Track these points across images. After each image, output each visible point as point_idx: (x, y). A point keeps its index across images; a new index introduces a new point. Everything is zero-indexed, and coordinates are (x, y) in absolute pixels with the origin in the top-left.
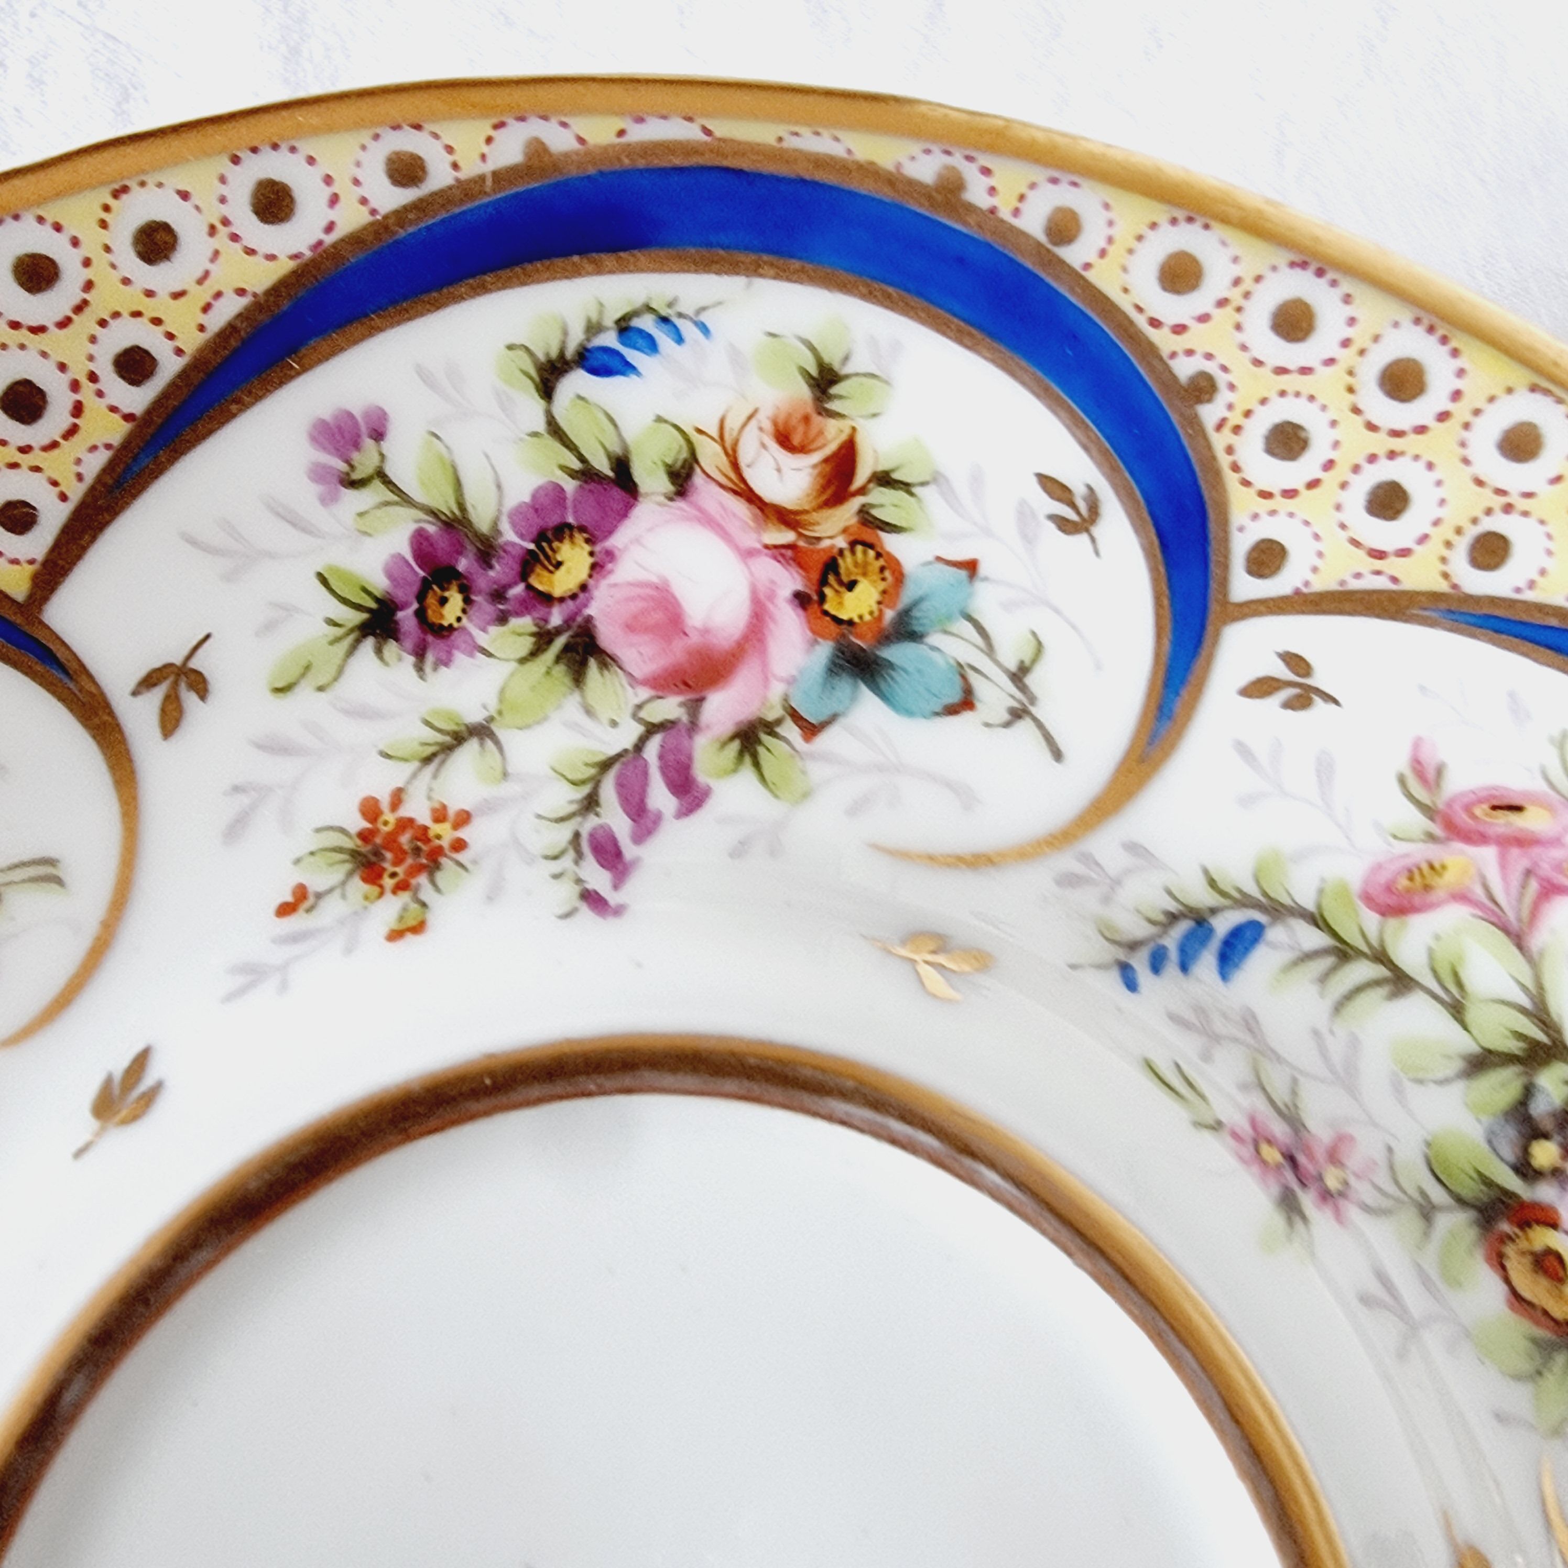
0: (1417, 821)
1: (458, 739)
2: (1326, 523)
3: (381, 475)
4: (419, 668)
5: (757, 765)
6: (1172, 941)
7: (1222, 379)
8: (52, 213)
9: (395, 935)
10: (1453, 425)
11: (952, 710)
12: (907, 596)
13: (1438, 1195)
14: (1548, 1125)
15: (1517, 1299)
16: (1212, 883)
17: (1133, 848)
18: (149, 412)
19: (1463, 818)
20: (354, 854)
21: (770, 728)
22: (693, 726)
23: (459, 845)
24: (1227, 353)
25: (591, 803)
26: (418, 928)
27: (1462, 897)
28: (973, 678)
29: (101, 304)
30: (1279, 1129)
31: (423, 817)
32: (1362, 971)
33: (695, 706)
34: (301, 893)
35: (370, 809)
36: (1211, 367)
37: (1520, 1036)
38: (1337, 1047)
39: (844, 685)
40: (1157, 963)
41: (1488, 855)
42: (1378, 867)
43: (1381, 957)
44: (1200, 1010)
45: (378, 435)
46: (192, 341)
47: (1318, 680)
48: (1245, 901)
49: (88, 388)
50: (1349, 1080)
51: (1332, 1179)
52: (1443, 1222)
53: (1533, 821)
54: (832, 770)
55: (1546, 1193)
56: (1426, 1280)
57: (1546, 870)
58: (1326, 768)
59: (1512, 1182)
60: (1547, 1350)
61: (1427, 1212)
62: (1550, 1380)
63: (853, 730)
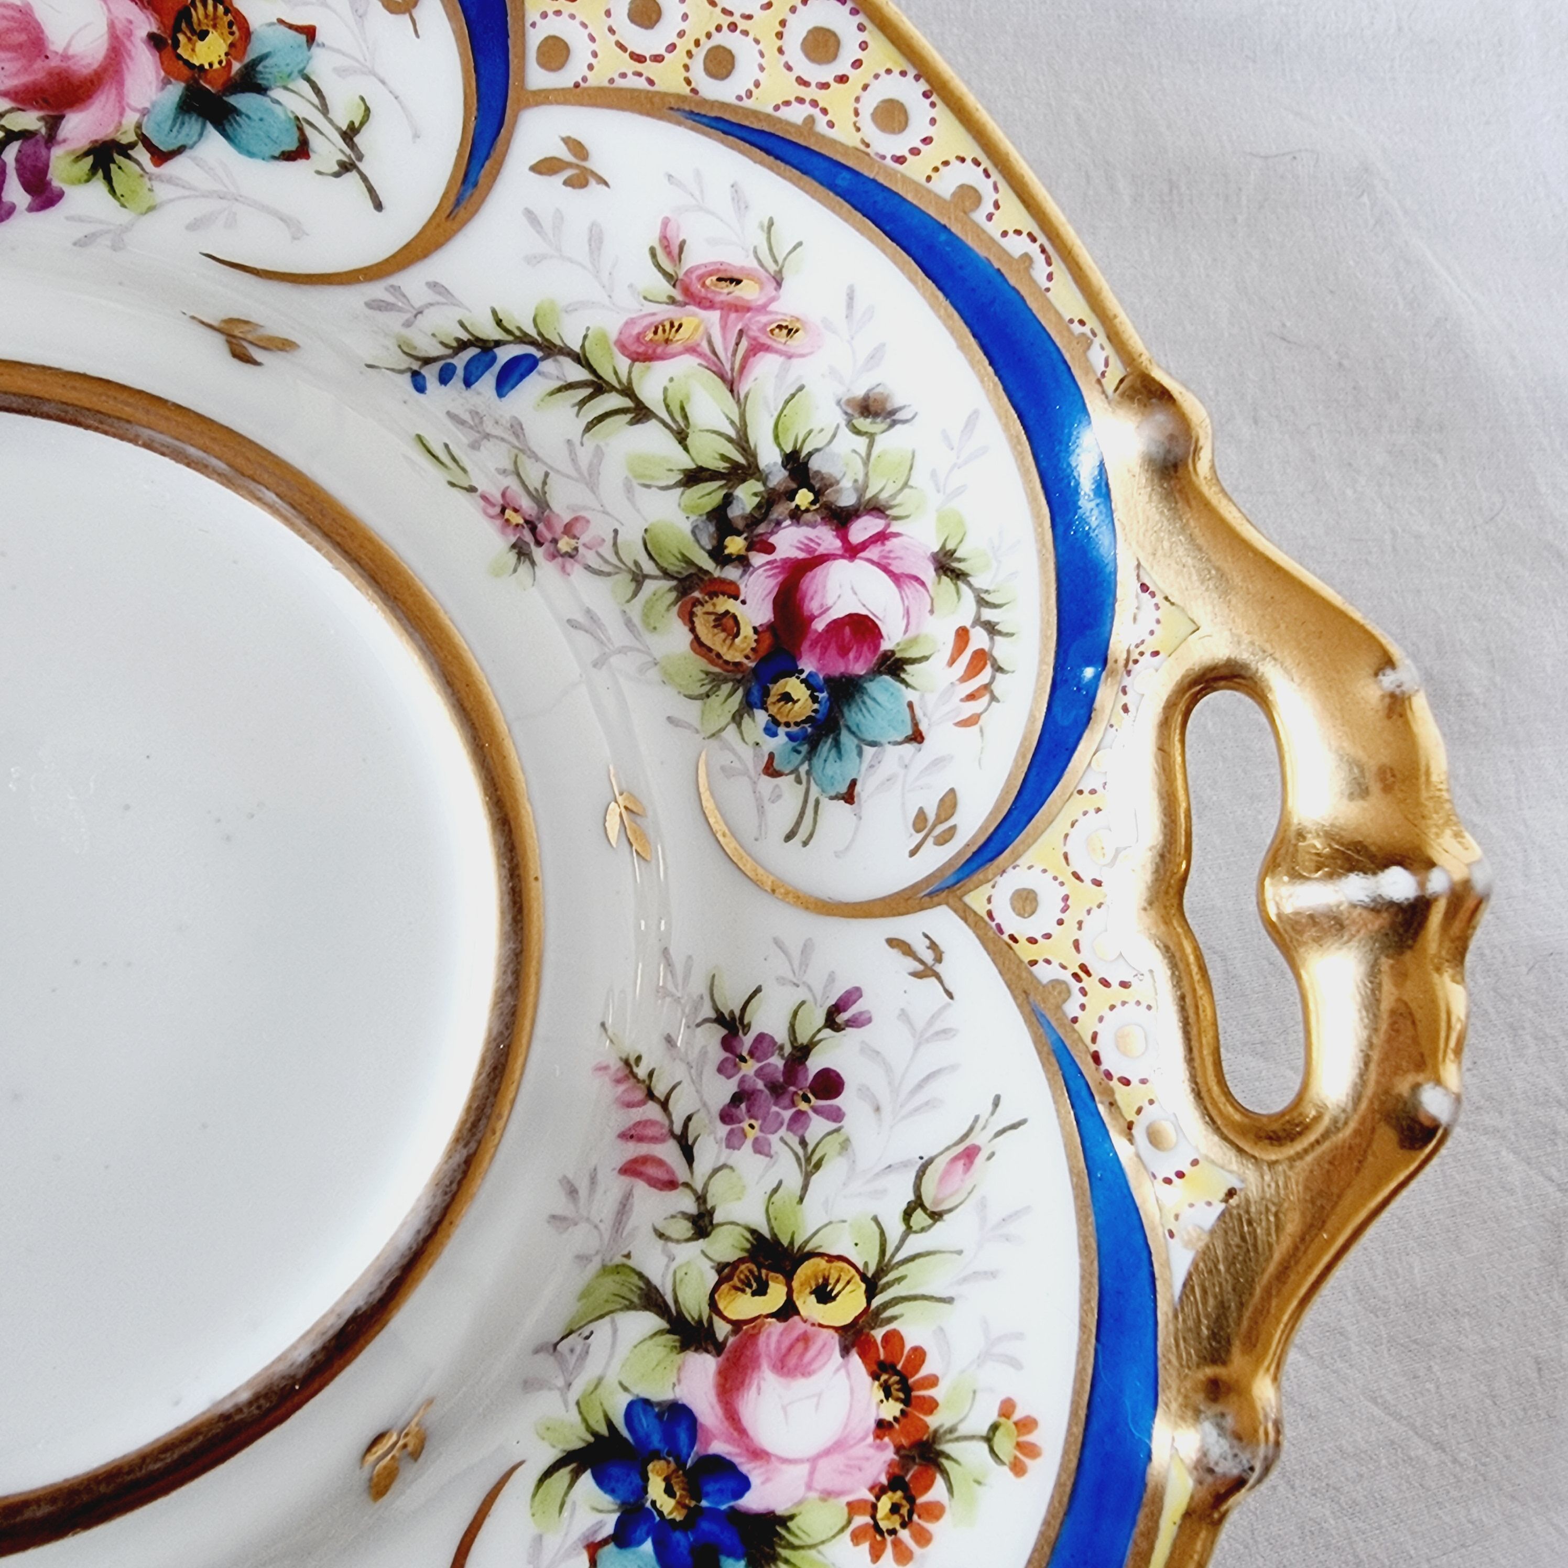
0: (664, 288)
2: (598, 28)
5: (108, 179)
6: (460, 361)
11: (288, 157)
12: (253, 52)
13: (648, 567)
14: (740, 525)
15: (698, 644)
16: (499, 322)
17: (434, 286)
19: (696, 287)
21: (125, 150)
22: (51, 139)
27: (692, 350)
28: (308, 131)
32: (613, 401)
33: (54, 123)
37: (724, 458)
38: (585, 455)
39: (193, 125)
40: (445, 377)
41: (713, 317)
42: (631, 322)
43: (628, 391)
47: (594, 164)
48: (524, 339)
50: (591, 479)
51: (564, 545)
52: (650, 586)
53: (748, 292)
54: (181, 192)
55: (731, 573)
56: (629, 623)
57: (754, 331)
58: (596, 238)
59: (708, 564)
60: (716, 681)
61: (639, 579)
62: (715, 701)
63: (198, 163)
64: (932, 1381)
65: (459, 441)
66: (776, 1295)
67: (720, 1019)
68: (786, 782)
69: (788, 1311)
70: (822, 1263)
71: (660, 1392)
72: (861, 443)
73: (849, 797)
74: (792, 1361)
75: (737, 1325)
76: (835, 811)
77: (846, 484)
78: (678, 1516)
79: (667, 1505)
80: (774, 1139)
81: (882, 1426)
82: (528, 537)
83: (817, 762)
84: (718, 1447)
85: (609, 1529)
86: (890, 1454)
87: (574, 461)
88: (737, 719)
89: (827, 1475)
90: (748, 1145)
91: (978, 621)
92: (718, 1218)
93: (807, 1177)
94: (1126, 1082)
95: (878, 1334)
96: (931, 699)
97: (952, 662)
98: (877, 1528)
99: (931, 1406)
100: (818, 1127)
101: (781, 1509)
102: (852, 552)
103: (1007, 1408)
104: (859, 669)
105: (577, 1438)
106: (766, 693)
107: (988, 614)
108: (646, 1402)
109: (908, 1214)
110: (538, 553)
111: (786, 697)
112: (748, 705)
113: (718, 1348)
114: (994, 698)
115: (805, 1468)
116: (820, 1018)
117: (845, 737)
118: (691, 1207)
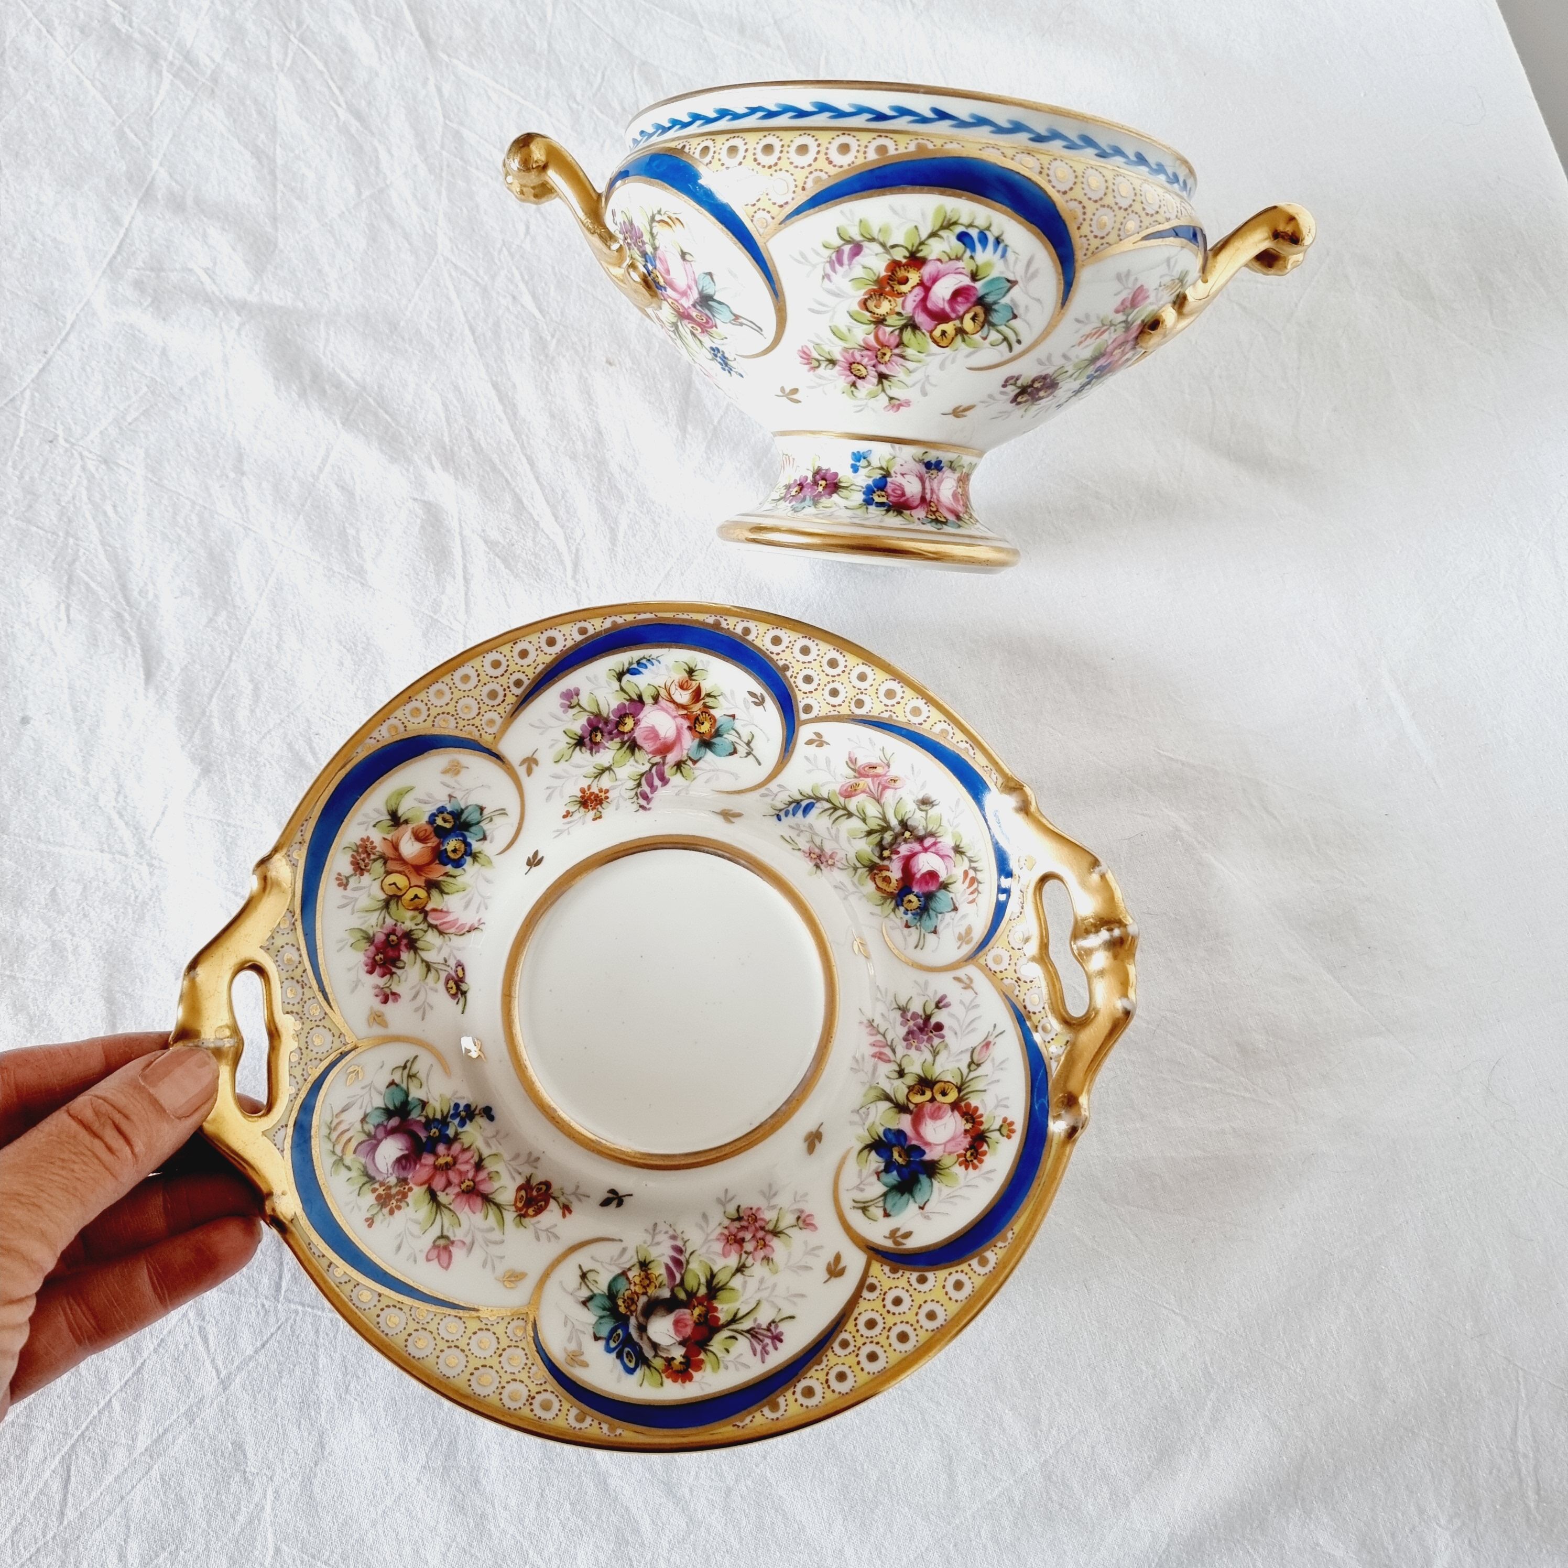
0: (852, 773)
1: (603, 771)
2: (820, 699)
3: (578, 704)
4: (591, 753)
5: (681, 772)
6: (791, 808)
7: (790, 665)
8: (499, 650)
9: (594, 819)
10: (846, 673)
11: (731, 754)
12: (718, 725)
13: (858, 865)
14: (887, 846)
15: (878, 888)
16: (801, 793)
17: (780, 786)
18: (522, 694)
19: (862, 771)
20: (580, 802)
21: (684, 762)
22: (664, 764)
23: (607, 798)
24: (790, 659)
25: (639, 785)
26: (600, 817)
27: (864, 792)
28: (736, 745)
29: (510, 670)
30: (817, 851)
31: (597, 792)
32: (840, 812)
33: (664, 758)
34: (568, 812)
35: (583, 791)
36: (787, 663)
37: (879, 825)
38: (833, 831)
39: (703, 750)
40: (787, 814)
41: (869, 780)
42: (843, 786)
43: (845, 808)
44: (798, 825)
45: (577, 695)
46: (531, 676)
47: (824, 739)
48: (810, 797)
49: (507, 690)
50: (836, 839)
51: (830, 862)
52: (859, 871)
53: (879, 770)
54: (700, 772)
55: (886, 863)
56: (854, 884)
57: (883, 783)
58: (828, 761)
59: (877, 860)
60: (885, 899)
61: (856, 869)
62: (886, 905)
63: (705, 761)
64: (981, 1116)
65: (793, 834)
66: (928, 1095)
67: (900, 1009)
68: (913, 930)
69: (933, 1100)
70: (942, 1084)
71: (894, 1126)
72: (923, 814)
73: (935, 932)
74: (936, 1115)
75: (916, 1105)
76: (931, 938)
77: (921, 828)
78: (904, 1163)
79: (900, 1160)
80: (922, 1046)
81: (966, 1131)
82: (818, 861)
83: (923, 921)
84: (914, 1142)
85: (882, 1166)
86: (969, 1139)
87: (830, 834)
88: (894, 910)
89: (950, 1148)
90: (913, 1048)
91: (971, 868)
92: (906, 1071)
93: (935, 1057)
94: (1034, 1013)
95: (963, 1104)
96: (959, 895)
97: (964, 882)
98: (966, 1160)
99: (982, 1123)
100: (936, 1041)
101: (936, 1158)
102: (926, 850)
103: (1005, 1120)
104: (933, 888)
105: (869, 1141)
106: (902, 901)
107: (973, 865)
108: (889, 1130)
109: (969, 1066)
110: (822, 866)
111: (910, 901)
112: (897, 905)
113: (910, 1112)
114: (979, 893)
115: (942, 1147)
116: (933, 1006)
117: (931, 912)
118: (897, 1069)
